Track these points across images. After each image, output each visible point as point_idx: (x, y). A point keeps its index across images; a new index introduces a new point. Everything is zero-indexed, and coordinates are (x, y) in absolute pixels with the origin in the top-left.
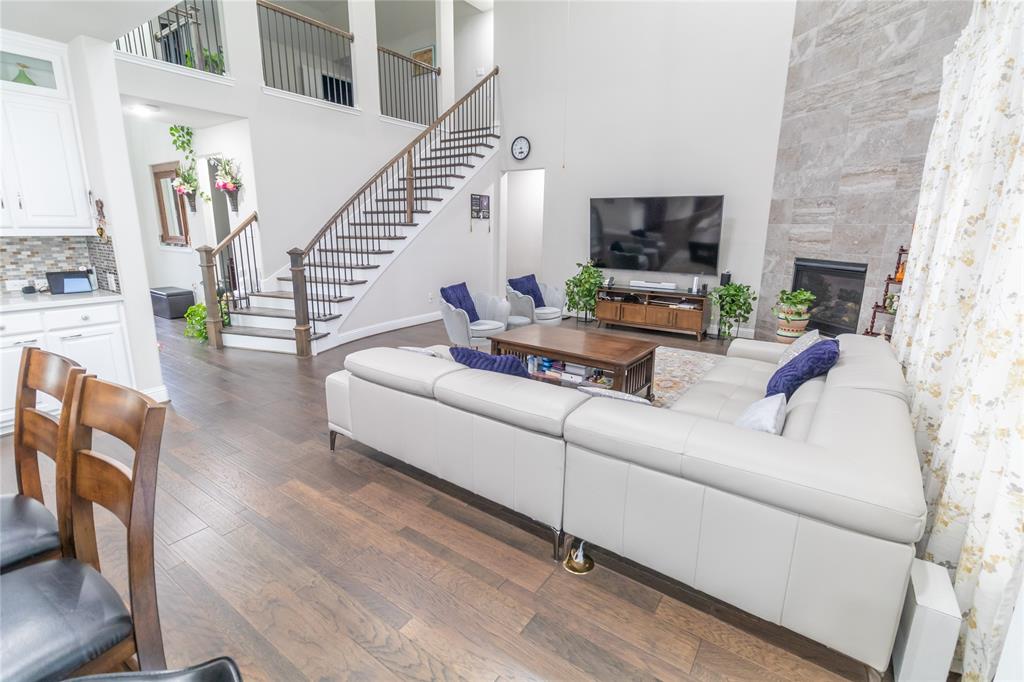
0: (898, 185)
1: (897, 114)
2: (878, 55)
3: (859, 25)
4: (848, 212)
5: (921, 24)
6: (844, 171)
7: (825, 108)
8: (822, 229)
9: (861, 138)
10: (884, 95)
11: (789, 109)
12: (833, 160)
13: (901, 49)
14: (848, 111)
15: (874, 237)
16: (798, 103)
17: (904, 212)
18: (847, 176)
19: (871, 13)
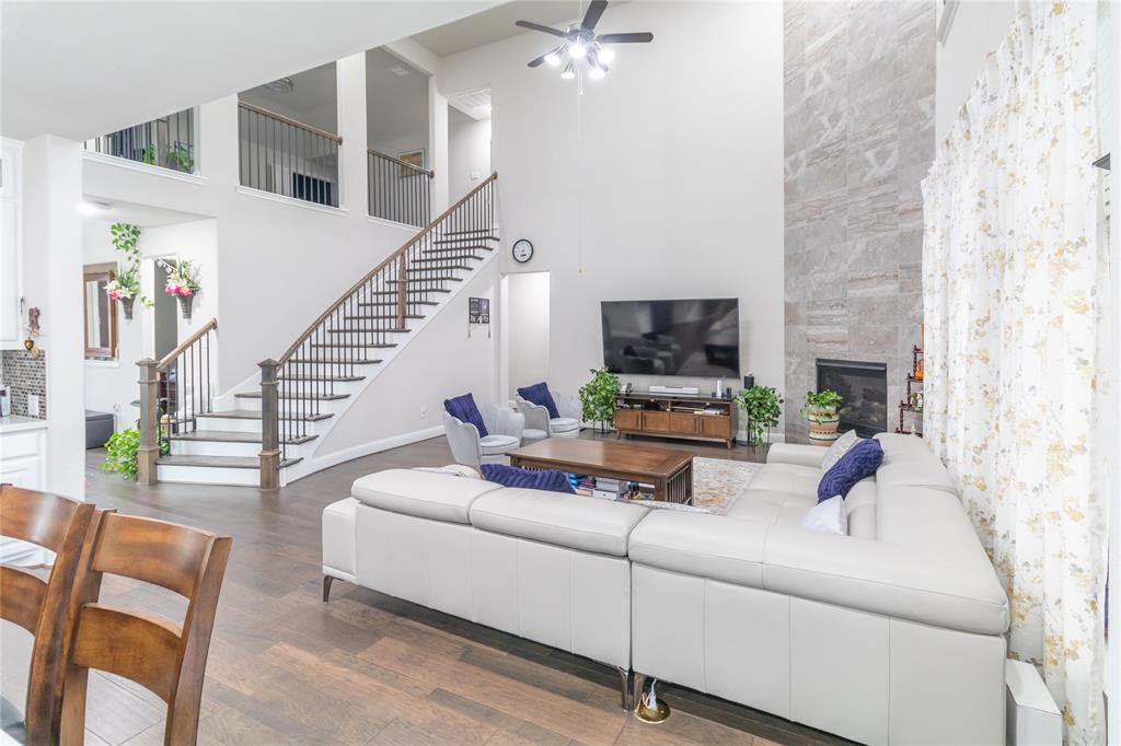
0: (901, 289)
1: (887, 227)
2: (863, 176)
3: (843, 150)
4: (860, 314)
5: (895, 153)
6: (850, 276)
7: (823, 219)
8: (837, 329)
9: (860, 247)
10: (875, 210)
11: (790, 220)
12: (838, 268)
13: (883, 172)
14: (845, 223)
15: (887, 337)
16: (797, 214)
17: (911, 314)
18: (853, 280)
19: (852, 142)
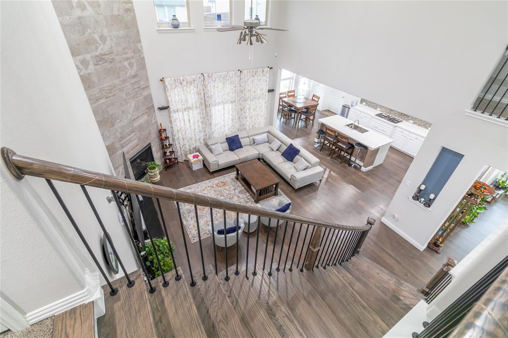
0: (148, 116)
1: (139, 95)
2: (126, 74)
4: (140, 131)
6: (132, 118)
7: (114, 96)
9: (133, 105)
10: (134, 89)
11: (93, 100)
12: (127, 117)
14: (125, 96)
15: (149, 134)
16: (97, 95)
18: (134, 119)
19: (117, 55)
